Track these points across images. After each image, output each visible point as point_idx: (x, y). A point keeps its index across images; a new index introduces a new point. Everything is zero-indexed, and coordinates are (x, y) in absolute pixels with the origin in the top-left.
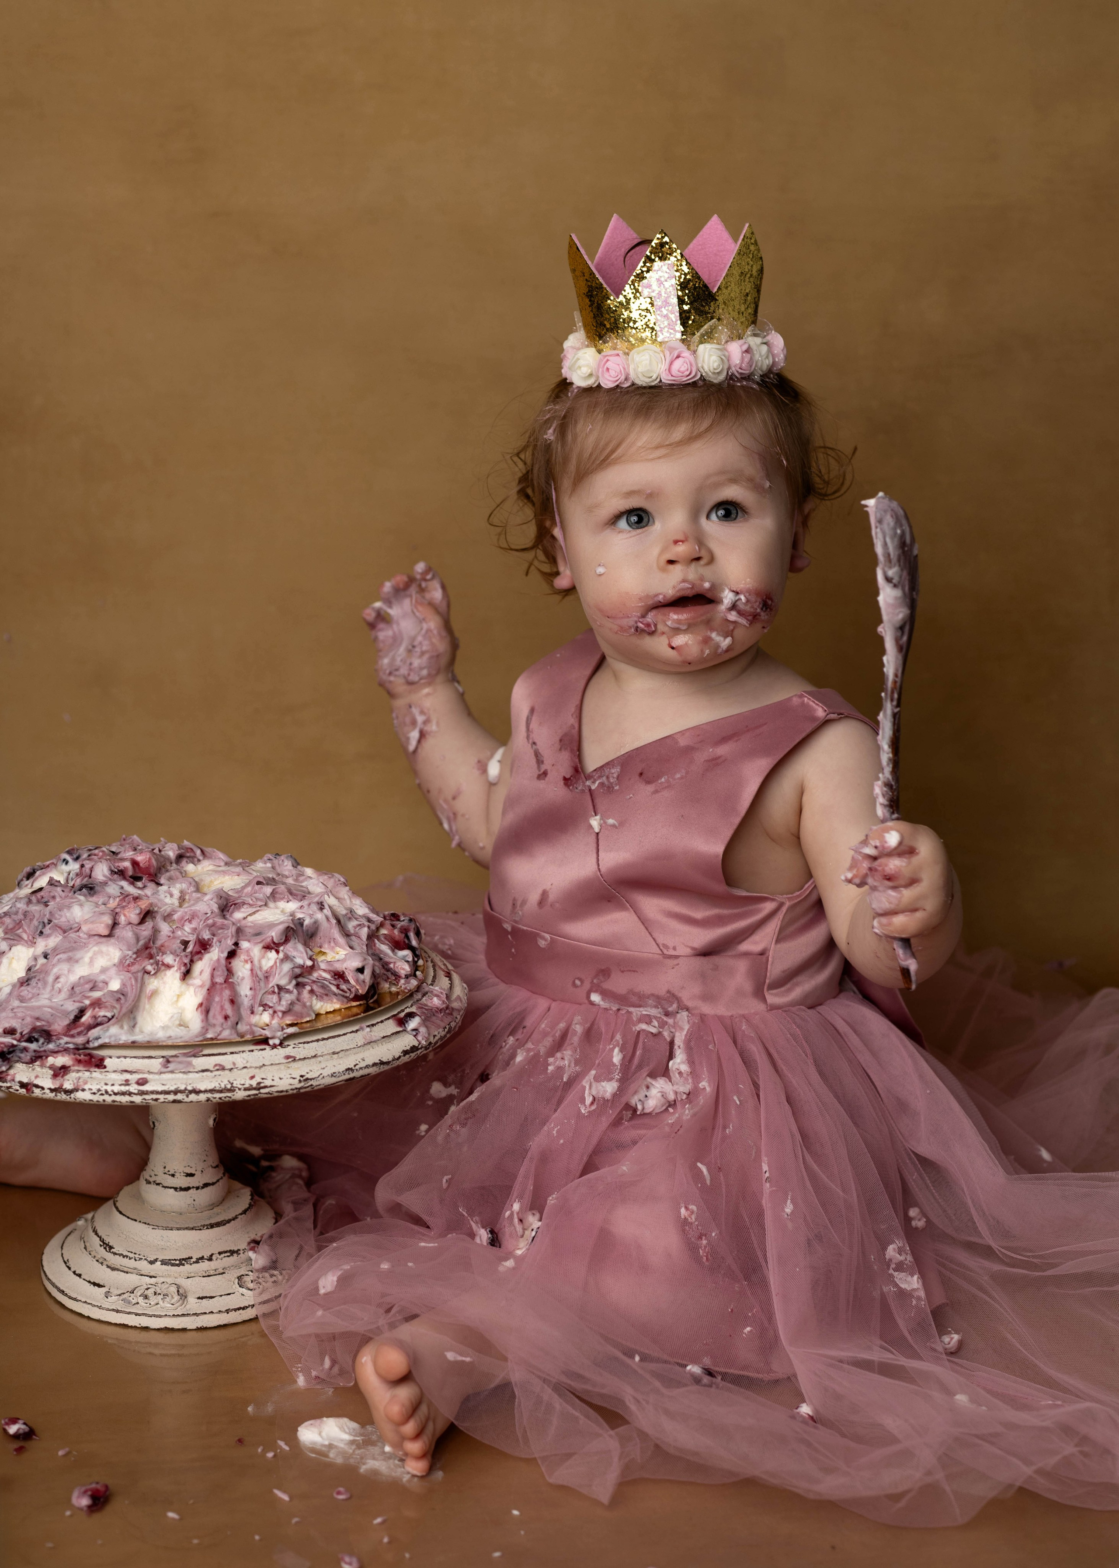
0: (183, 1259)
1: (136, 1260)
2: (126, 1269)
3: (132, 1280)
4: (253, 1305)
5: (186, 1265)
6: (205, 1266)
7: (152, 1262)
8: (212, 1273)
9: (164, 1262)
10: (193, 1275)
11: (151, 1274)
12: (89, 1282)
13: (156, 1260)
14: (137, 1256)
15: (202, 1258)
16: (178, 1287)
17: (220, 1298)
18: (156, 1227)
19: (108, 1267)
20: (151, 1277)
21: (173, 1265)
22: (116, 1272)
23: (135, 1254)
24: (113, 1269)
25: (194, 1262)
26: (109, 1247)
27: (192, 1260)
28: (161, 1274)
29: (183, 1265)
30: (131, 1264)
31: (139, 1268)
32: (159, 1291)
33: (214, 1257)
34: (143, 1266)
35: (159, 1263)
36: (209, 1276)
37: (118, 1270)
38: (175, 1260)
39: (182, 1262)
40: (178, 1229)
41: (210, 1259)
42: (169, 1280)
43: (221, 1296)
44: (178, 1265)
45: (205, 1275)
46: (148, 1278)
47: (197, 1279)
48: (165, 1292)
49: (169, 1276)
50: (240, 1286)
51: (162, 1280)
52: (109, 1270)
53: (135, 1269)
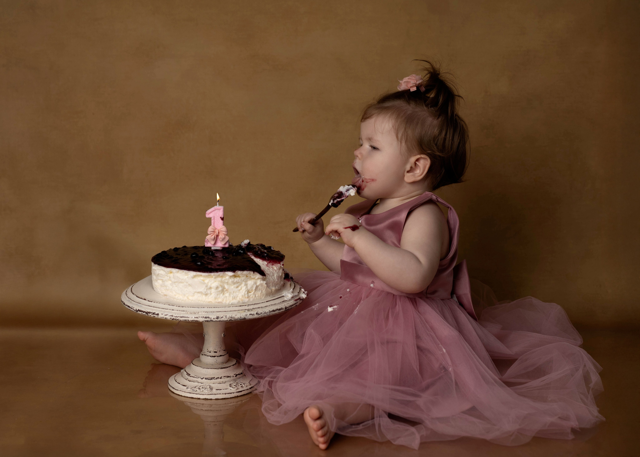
0: (212, 378)
1: (197, 378)
2: (194, 381)
3: (196, 384)
4: (234, 393)
5: (213, 380)
6: (219, 380)
7: (202, 379)
8: (221, 383)
9: (206, 379)
10: (215, 383)
11: (202, 382)
12: (182, 385)
13: (203, 378)
14: (197, 377)
15: (218, 378)
16: (210, 386)
17: (223, 390)
18: (204, 368)
19: (188, 380)
20: (202, 383)
21: (209, 379)
22: (191, 382)
23: (197, 376)
24: (190, 381)
25: (215, 379)
26: (189, 375)
27: (215, 378)
28: (205, 382)
29: (212, 380)
30: (196, 379)
31: (198, 381)
32: (204, 387)
33: (222, 378)
34: (199, 380)
35: (204, 379)
36: (220, 383)
37: (191, 381)
38: (210, 378)
39: (212, 379)
40: (211, 369)
41: (221, 378)
42: (207, 384)
43: (224, 389)
44: (210, 380)
45: (219, 383)
46: (201, 384)
47: (216, 384)
48: (206, 387)
49: (208, 383)
50: (230, 387)
51: (205, 384)
52: (189, 381)
53: (197, 381)
